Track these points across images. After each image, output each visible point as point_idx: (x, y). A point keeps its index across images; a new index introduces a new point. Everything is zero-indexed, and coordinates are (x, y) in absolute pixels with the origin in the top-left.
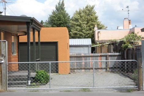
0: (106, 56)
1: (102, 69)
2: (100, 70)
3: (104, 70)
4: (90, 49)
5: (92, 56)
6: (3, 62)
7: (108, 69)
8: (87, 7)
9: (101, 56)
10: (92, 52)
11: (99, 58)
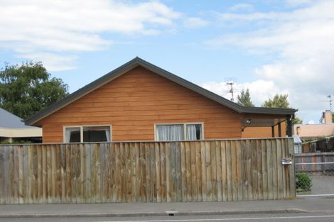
0: (322, 156)
1: (317, 171)
2: (314, 174)
3: (319, 174)
4: (300, 148)
5: (304, 157)
6: (291, 163)
7: (324, 172)
8: (277, 97)
9: (315, 156)
10: (303, 152)
11: (313, 158)
